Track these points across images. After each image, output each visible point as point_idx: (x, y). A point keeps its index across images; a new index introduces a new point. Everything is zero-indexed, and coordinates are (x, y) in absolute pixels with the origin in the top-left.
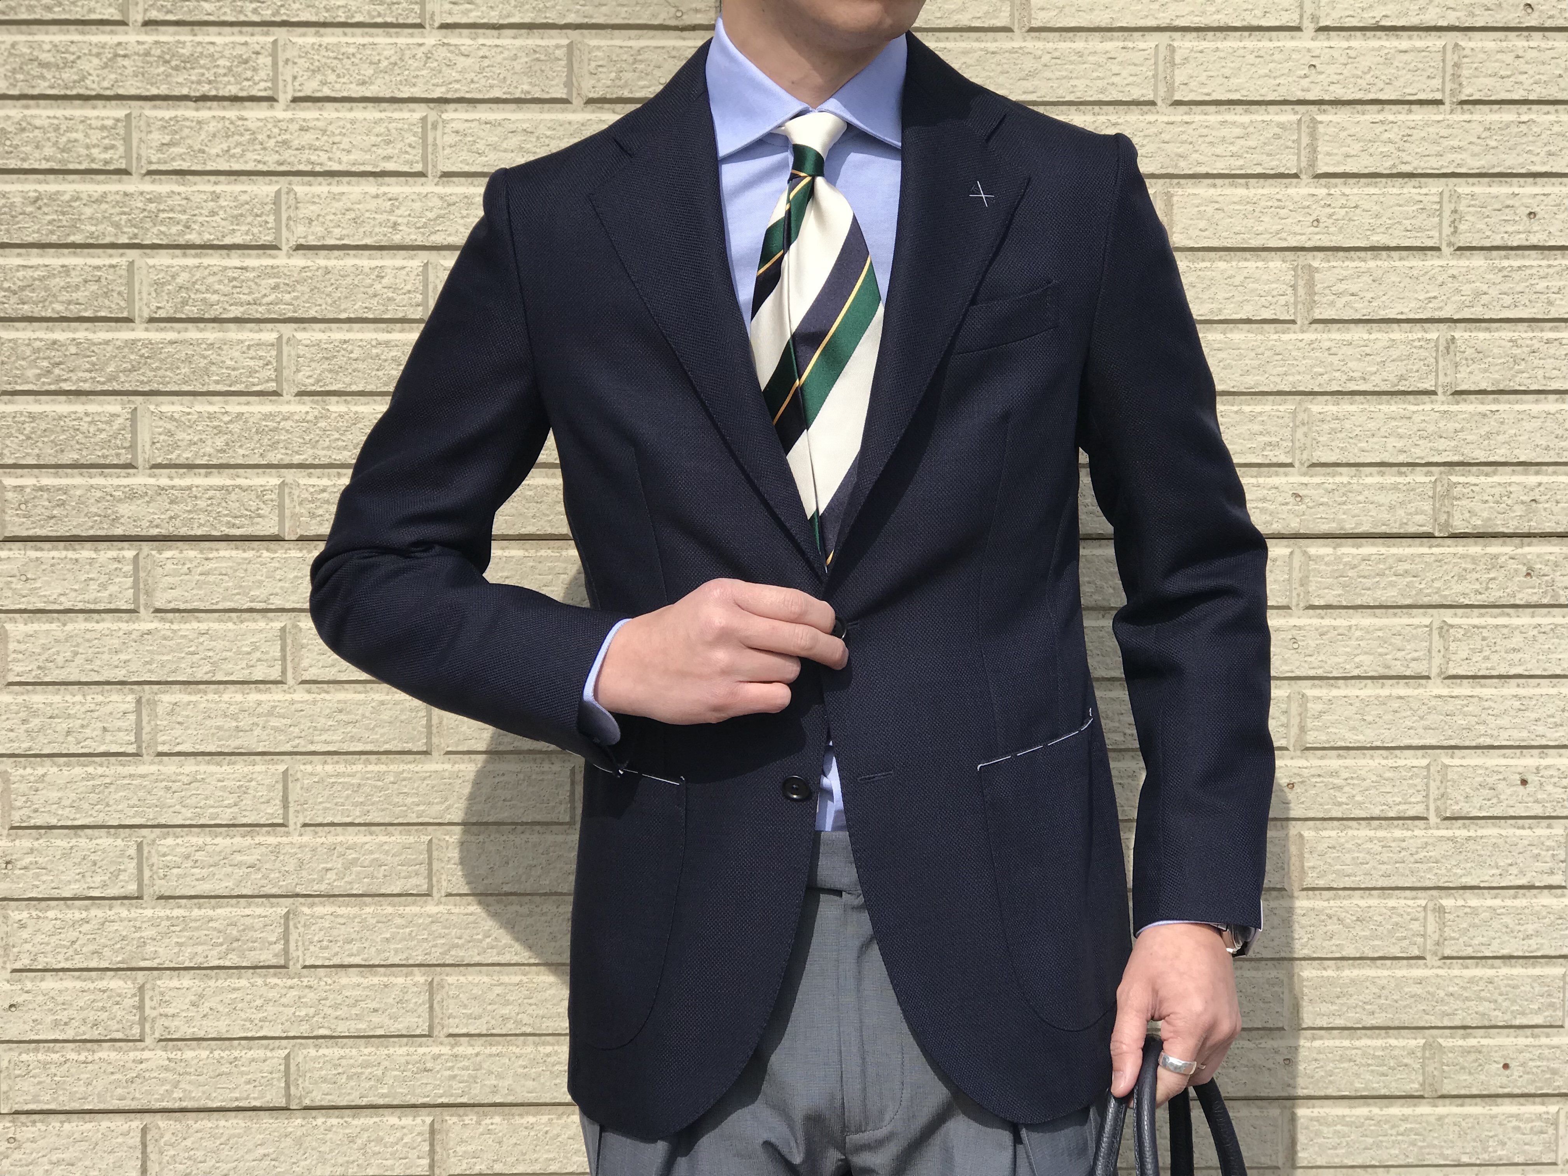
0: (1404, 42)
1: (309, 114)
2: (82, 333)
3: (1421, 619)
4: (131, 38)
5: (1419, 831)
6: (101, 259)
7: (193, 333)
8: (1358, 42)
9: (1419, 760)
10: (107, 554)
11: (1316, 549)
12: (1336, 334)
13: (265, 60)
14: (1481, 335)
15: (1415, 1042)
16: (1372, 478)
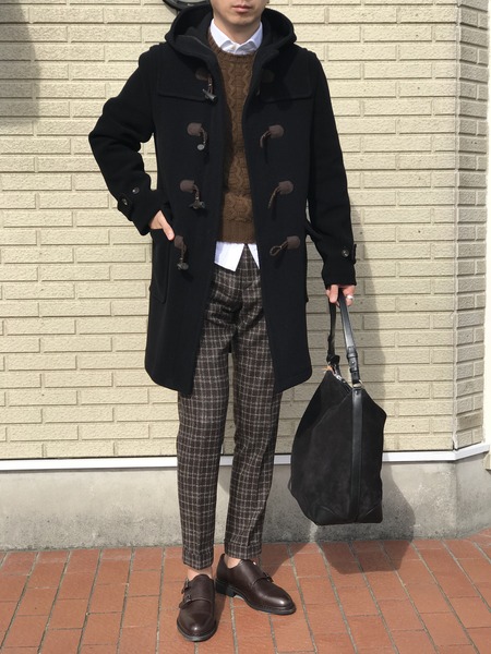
0: (386, 45)
1: (113, 64)
2: (57, 120)
3: (393, 191)
4: (68, 45)
5: (393, 244)
6: (62, 101)
7: (84, 120)
8: (374, 45)
9: (393, 226)
10: (64, 175)
11: (366, 173)
12: (370, 119)
13: (102, 51)
14: (406, 119)
15: (393, 298)
16: (380, 155)
